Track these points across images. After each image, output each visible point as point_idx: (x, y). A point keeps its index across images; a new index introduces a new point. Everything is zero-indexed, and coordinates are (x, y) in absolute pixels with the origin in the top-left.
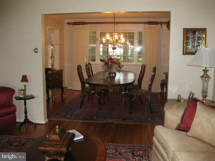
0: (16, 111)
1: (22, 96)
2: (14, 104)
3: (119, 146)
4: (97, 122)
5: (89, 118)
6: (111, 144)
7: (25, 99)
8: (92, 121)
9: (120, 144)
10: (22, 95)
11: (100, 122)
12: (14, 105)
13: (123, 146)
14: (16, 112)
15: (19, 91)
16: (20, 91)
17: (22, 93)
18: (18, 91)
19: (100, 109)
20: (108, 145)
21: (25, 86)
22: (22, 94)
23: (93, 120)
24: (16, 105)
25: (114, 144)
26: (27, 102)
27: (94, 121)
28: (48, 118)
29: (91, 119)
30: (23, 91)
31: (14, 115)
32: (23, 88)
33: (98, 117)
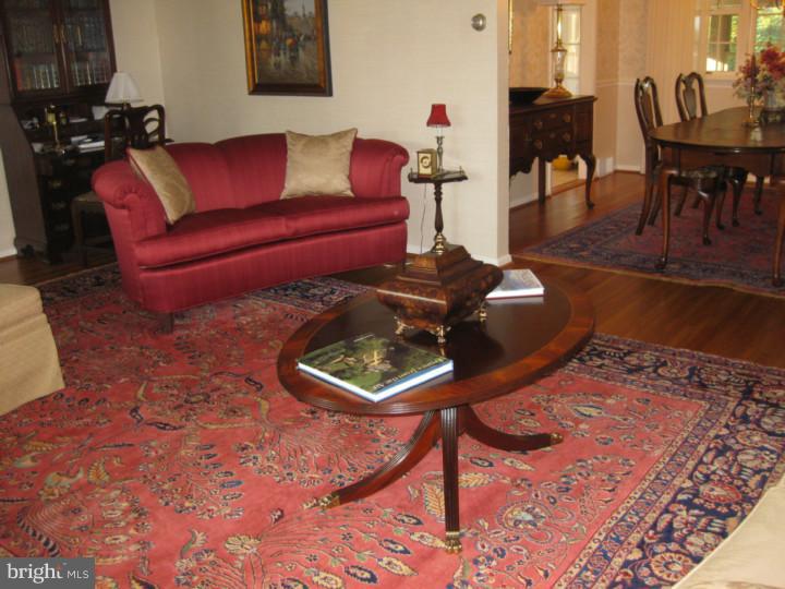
0: (406, 216)
1: (428, 171)
2: (403, 195)
3: (709, 362)
4: (676, 281)
5: (652, 265)
6: (687, 350)
7: (438, 180)
8: (657, 277)
9: (715, 357)
10: (426, 167)
11: (685, 282)
12: (404, 198)
13: (726, 364)
14: (407, 221)
15: (418, 153)
16: (422, 155)
17: (427, 162)
18: (415, 154)
19: (707, 242)
20: (674, 354)
21: (439, 140)
22: (427, 164)
23: (662, 272)
24: (408, 198)
25: (695, 353)
26: (443, 191)
27: (667, 276)
28: (511, 252)
29: (660, 267)
30: (429, 155)
31: (399, 227)
32: (435, 146)
33: (685, 266)
